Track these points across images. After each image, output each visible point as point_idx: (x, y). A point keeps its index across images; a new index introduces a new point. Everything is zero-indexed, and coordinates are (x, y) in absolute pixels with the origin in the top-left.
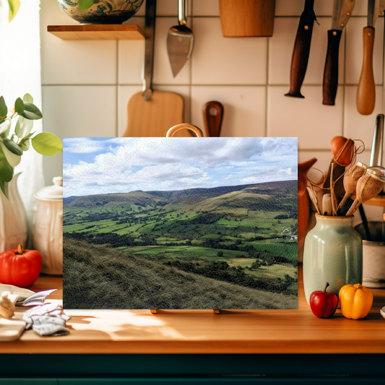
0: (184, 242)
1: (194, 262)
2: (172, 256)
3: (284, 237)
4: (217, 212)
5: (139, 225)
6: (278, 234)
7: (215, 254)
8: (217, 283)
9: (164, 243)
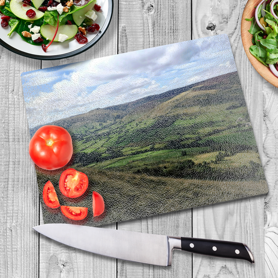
0: (148, 148)
1: (161, 165)
2: (140, 164)
3: (239, 125)
4: (171, 115)
6: (233, 124)
9: (130, 152)
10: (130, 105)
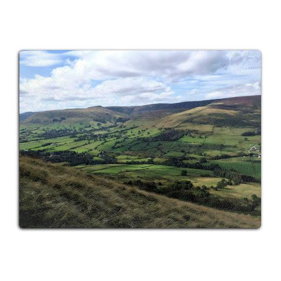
0: (146, 160)
1: (156, 181)
2: (133, 176)
3: (251, 155)
4: (181, 128)
5: (99, 143)
6: (245, 152)
7: (179, 173)
8: (180, 204)
9: (125, 161)
10: (135, 109)
